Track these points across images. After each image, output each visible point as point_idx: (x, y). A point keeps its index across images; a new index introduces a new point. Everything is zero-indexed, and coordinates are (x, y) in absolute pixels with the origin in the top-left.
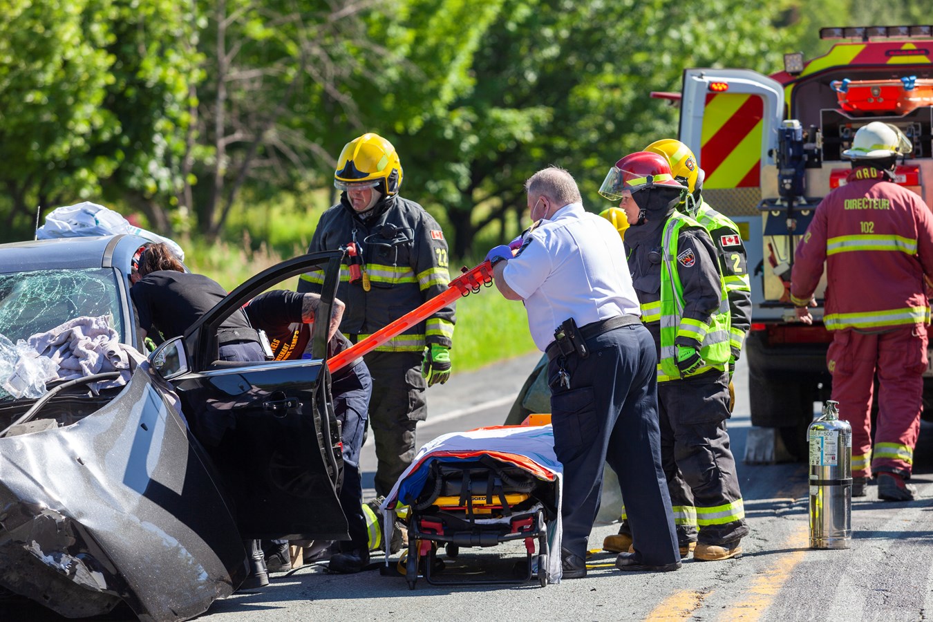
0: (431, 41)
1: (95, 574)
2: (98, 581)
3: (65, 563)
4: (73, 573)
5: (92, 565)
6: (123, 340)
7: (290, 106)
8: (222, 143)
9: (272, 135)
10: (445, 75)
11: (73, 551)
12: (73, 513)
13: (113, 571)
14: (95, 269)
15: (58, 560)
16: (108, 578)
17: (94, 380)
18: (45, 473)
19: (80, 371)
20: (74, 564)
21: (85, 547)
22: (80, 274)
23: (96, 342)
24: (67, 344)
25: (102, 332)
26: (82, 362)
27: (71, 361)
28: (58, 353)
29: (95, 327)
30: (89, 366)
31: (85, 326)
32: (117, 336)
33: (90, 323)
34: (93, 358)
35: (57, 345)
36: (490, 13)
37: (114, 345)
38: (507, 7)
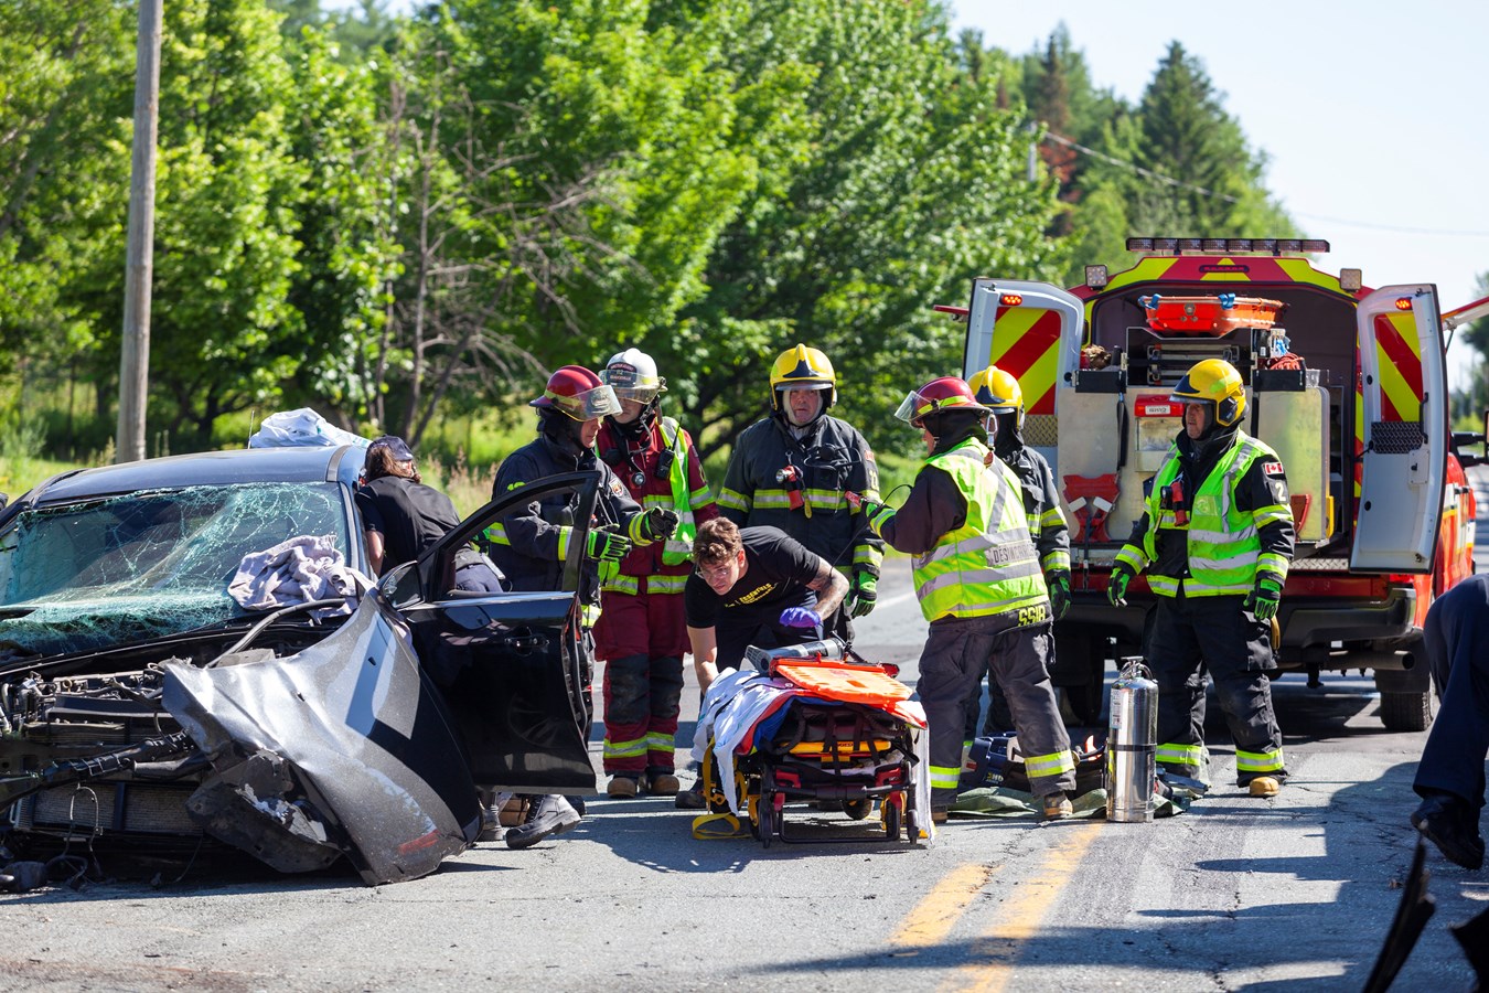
1: (313, 824)
2: (317, 832)
3: (281, 810)
4: (290, 821)
5: (311, 813)
6: (349, 564)
10: (676, 280)
11: (290, 797)
12: (291, 755)
13: (332, 820)
14: (318, 483)
15: (273, 807)
16: (328, 828)
17: (316, 607)
18: (261, 708)
19: (300, 596)
20: (291, 812)
21: (304, 792)
22: (301, 487)
23: (319, 565)
24: (287, 566)
25: (325, 554)
26: (303, 587)
27: (290, 585)
28: (275, 575)
29: (317, 547)
30: (311, 591)
31: (307, 546)
32: (342, 559)
33: (313, 543)
34: (316, 583)
35: (275, 567)
36: (730, 213)
37: (338, 568)
38: (748, 204)
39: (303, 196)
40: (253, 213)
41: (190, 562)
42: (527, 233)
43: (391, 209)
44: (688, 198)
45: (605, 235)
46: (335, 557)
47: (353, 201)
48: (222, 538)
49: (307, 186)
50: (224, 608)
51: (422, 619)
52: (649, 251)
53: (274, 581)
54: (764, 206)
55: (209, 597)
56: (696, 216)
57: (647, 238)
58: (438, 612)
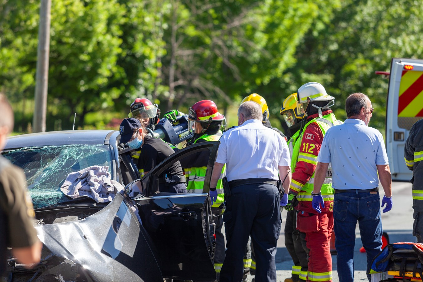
0: (276, 40)
7: (206, 69)
8: (173, 85)
9: (196, 83)
10: (281, 57)
14: (100, 145)
19: (90, 191)
22: (93, 147)
23: (100, 179)
24: (86, 179)
25: (103, 174)
26: (91, 188)
27: (86, 187)
28: (80, 183)
29: (100, 171)
30: (95, 190)
31: (96, 170)
32: (110, 176)
33: (98, 169)
34: (97, 186)
35: (81, 179)
36: (305, 28)
37: (108, 180)
38: (314, 25)
39: (123, 21)
40: (101, 27)
41: (44, 178)
42: (218, 37)
43: (160, 27)
44: (287, 23)
45: (251, 38)
46: (107, 175)
47: (143, 23)
48: (58, 168)
49: (124, 16)
50: (58, 198)
51: (144, 203)
52: (270, 45)
53: (79, 185)
54: (320, 26)
55: (52, 193)
56: (291, 30)
57: (270, 40)
58: (151, 201)
